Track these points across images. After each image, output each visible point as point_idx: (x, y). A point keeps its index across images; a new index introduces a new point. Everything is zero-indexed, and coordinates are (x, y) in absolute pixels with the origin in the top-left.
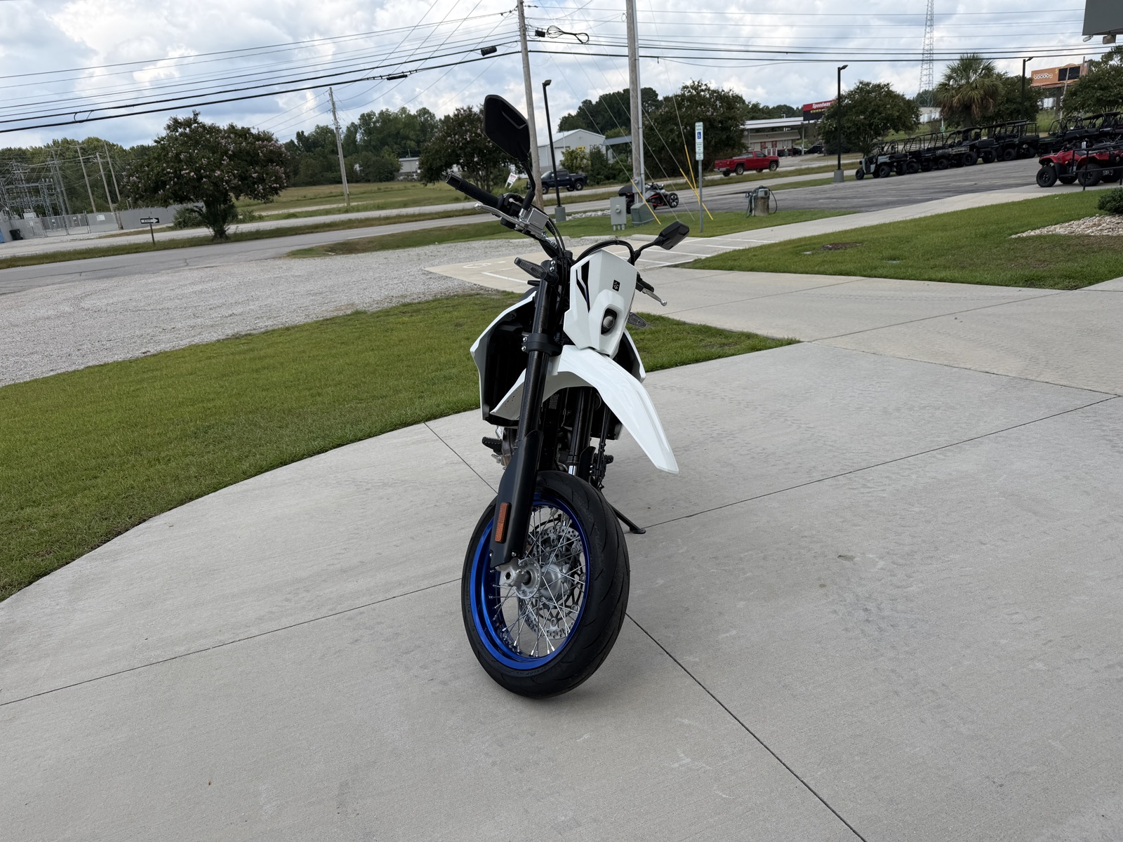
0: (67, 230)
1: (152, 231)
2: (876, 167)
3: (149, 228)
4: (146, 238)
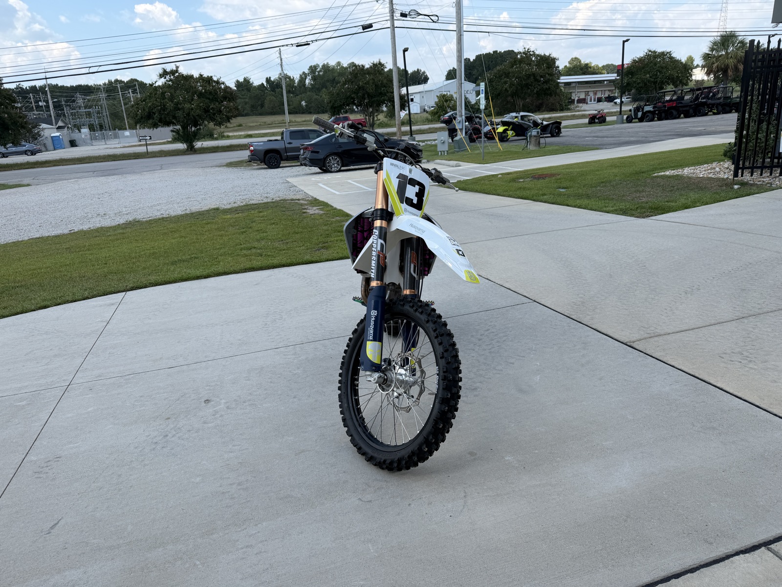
0: (106, 141)
1: (147, 145)
2: (642, 114)
3: (145, 143)
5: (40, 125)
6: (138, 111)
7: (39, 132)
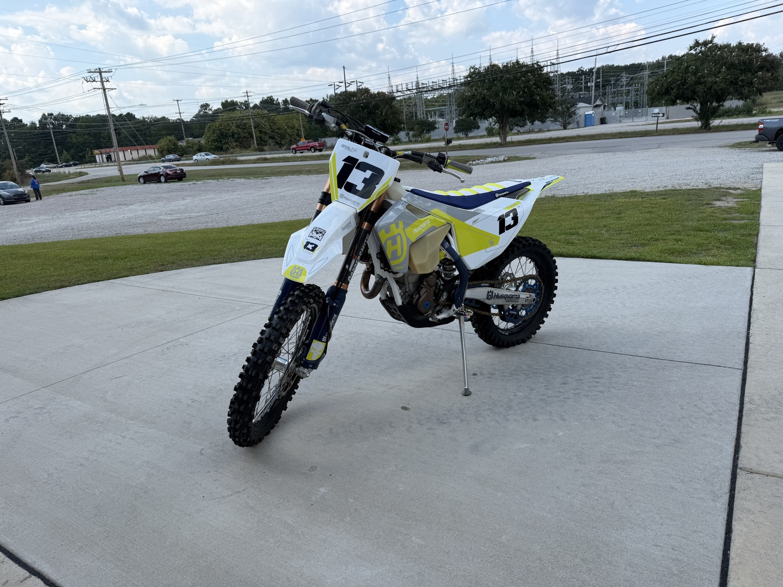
0: (633, 118)
1: (657, 123)
4: (653, 127)
5: (577, 104)
6: (656, 87)
7: (575, 110)
